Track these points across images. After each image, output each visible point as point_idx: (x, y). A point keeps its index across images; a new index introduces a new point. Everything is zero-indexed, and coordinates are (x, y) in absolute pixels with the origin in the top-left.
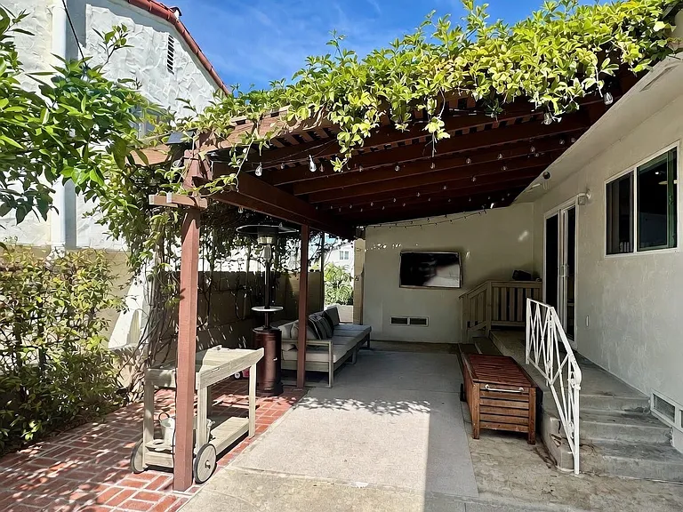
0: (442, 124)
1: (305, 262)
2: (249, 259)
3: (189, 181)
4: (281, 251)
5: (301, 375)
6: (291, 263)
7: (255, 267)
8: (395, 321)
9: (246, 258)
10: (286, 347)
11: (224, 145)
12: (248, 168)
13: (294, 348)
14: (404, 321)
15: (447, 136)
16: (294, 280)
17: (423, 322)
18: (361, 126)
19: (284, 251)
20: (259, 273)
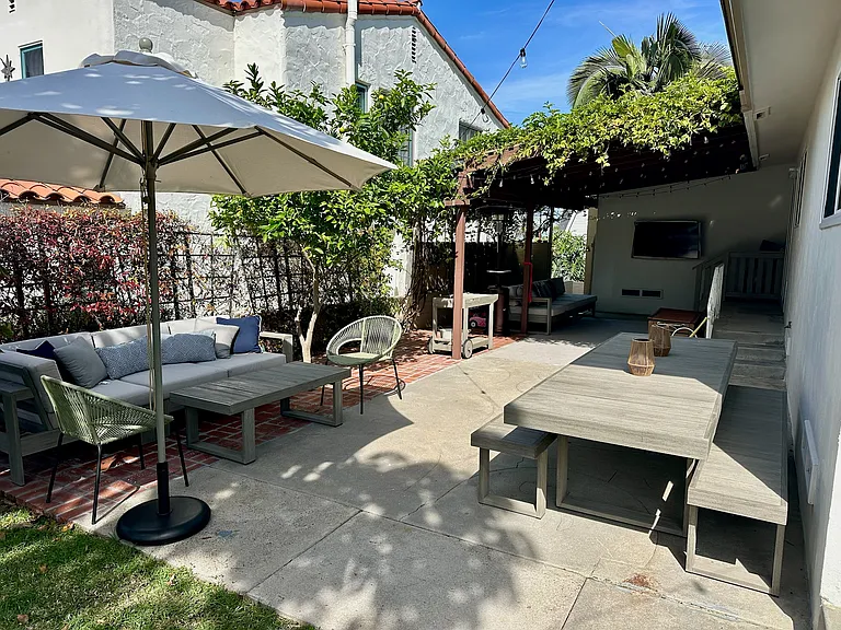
0: (607, 157)
1: (530, 234)
2: (479, 231)
3: (461, 190)
4: (509, 222)
5: (524, 324)
6: (518, 235)
7: (484, 238)
8: (625, 292)
9: (476, 230)
10: (513, 304)
11: (480, 167)
12: (495, 183)
13: (520, 305)
14: (635, 293)
15: (608, 165)
16: (520, 250)
17: (657, 294)
18: (560, 160)
19: (512, 222)
20: (487, 243)
